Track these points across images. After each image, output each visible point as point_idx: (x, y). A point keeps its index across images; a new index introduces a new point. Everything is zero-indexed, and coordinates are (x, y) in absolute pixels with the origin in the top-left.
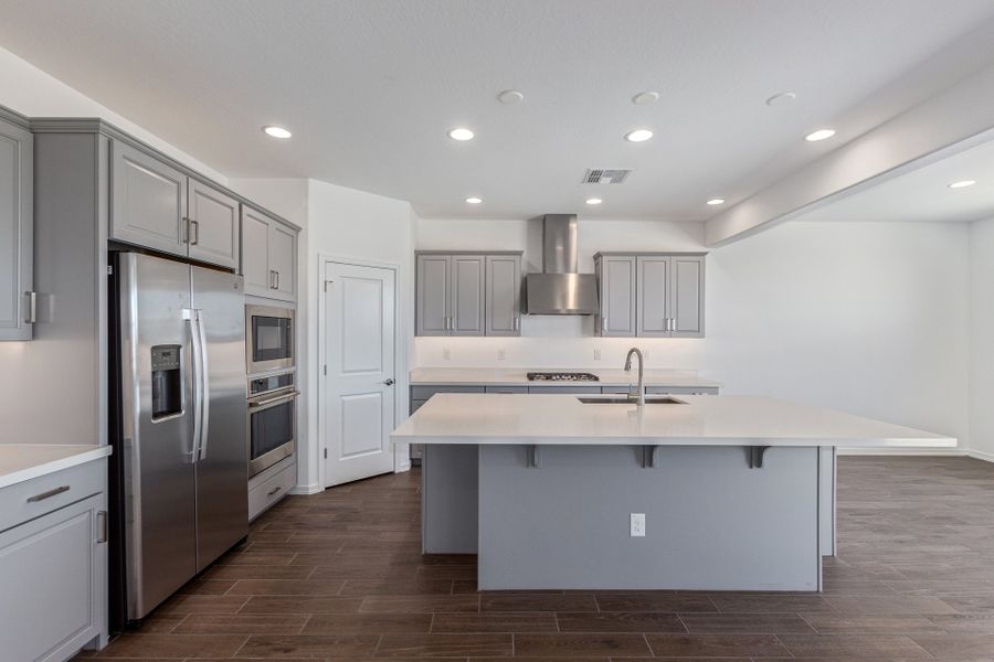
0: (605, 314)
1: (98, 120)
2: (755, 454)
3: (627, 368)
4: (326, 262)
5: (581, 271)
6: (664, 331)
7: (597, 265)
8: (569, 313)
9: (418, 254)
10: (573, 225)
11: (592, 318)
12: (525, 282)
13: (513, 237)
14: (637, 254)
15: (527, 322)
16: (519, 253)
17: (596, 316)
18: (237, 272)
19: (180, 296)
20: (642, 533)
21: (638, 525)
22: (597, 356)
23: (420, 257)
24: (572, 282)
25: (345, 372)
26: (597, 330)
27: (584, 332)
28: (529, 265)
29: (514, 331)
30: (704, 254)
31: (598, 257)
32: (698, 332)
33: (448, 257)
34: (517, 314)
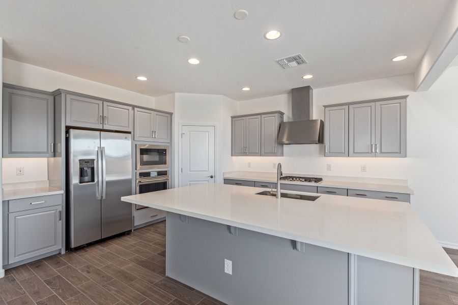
0: (327, 143)
1: (59, 89)
4: (182, 126)
6: (370, 153)
9: (233, 117)
14: (349, 104)
16: (278, 112)
18: (132, 133)
19: (95, 143)
23: (234, 119)
25: (190, 171)
27: (320, 153)
29: (275, 153)
30: (405, 97)
33: (244, 118)
34: (277, 144)
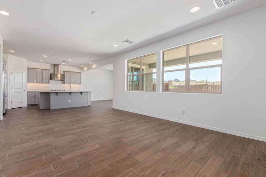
0: (65, 81)
2: (81, 93)
3: (69, 87)
4: (11, 69)
5: (61, 73)
6: (75, 83)
7: (64, 73)
8: (58, 80)
9: (28, 68)
10: (59, 66)
11: (63, 81)
12: (51, 75)
13: (48, 67)
14: (71, 72)
15: (51, 81)
16: (49, 70)
17: (64, 81)
20: (70, 102)
21: (70, 101)
22: (64, 87)
24: (59, 75)
25: (15, 89)
26: (64, 83)
27: (62, 83)
28: (51, 72)
29: (49, 83)
30: (81, 73)
31: (64, 72)
32: (80, 84)
33: (34, 69)
34: (49, 80)
